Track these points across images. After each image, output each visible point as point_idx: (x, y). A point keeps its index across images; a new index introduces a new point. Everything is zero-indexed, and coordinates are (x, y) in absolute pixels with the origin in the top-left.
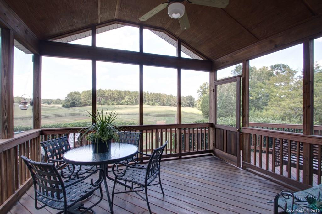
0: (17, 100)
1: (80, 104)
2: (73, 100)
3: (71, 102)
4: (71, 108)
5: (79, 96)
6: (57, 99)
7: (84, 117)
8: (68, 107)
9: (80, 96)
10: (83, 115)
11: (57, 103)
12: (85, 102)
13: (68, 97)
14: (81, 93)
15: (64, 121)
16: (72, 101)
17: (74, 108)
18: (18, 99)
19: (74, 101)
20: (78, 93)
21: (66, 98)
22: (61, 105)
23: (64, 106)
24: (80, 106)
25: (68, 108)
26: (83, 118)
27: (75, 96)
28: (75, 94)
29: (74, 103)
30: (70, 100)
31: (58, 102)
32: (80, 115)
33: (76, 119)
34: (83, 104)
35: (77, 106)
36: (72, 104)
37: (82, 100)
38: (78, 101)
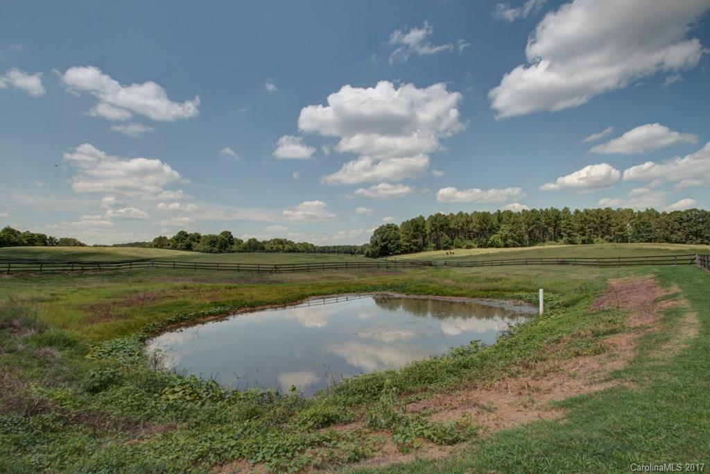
1: (397, 249)
2: (383, 241)
3: (381, 246)
5: (395, 234)
8: (375, 256)
9: (397, 232)
10: (387, 267)
12: (406, 244)
13: (375, 235)
14: (399, 226)
16: (383, 244)
20: (394, 227)
21: (372, 238)
23: (367, 255)
24: (397, 254)
27: (387, 233)
28: (387, 230)
29: (385, 248)
30: (379, 242)
34: (403, 250)
35: (391, 253)
36: (383, 250)
37: (401, 241)
38: (394, 243)
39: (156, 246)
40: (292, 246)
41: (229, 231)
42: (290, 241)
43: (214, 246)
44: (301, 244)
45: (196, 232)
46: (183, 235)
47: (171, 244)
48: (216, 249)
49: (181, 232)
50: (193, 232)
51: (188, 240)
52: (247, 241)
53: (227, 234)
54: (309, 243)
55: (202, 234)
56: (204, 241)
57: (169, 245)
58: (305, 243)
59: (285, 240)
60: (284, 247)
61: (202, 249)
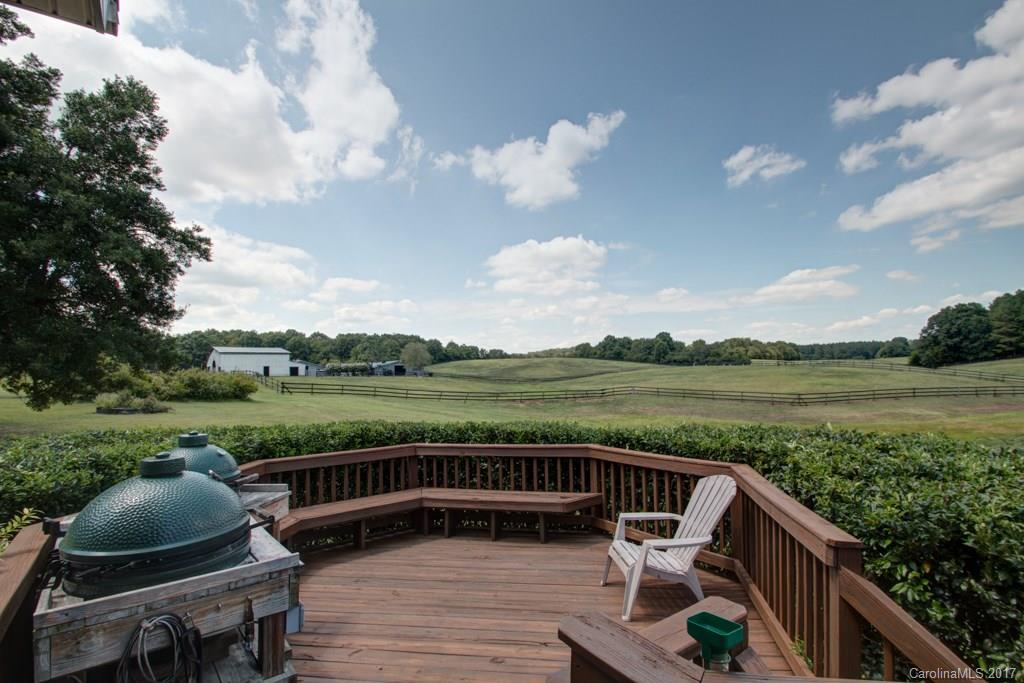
0: (777, 350)
1: (985, 349)
2: (951, 337)
3: (947, 345)
4: (945, 370)
5: (980, 321)
6: (895, 340)
7: (999, 404)
8: (934, 363)
9: (983, 319)
10: (995, 395)
11: (894, 353)
12: (1007, 339)
13: (930, 326)
14: (986, 307)
15: (907, 414)
16: (950, 342)
17: (959, 368)
18: (780, 349)
19: (957, 339)
20: (977, 310)
21: (924, 331)
22: (905, 360)
23: (916, 362)
24: (986, 359)
25: (936, 367)
26: (996, 407)
27: (959, 322)
28: (959, 315)
29: (956, 348)
30: (940, 338)
31: (897, 348)
32: (977, 393)
33: (960, 409)
34: (999, 351)
35: (971, 358)
36: (952, 353)
37: (994, 335)
38: (976, 339)
39: (582, 356)
40: (759, 348)
41: (668, 332)
42: (756, 341)
43: (650, 353)
44: (773, 344)
45: (626, 335)
46: (610, 341)
47: (599, 352)
48: (652, 358)
49: (608, 336)
50: (621, 337)
51: (617, 347)
52: (691, 343)
53: (664, 337)
54: (787, 342)
55: (633, 339)
56: (636, 346)
57: (595, 354)
58: (779, 342)
59: (748, 339)
60: (747, 351)
61: (635, 357)
